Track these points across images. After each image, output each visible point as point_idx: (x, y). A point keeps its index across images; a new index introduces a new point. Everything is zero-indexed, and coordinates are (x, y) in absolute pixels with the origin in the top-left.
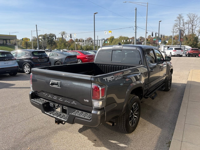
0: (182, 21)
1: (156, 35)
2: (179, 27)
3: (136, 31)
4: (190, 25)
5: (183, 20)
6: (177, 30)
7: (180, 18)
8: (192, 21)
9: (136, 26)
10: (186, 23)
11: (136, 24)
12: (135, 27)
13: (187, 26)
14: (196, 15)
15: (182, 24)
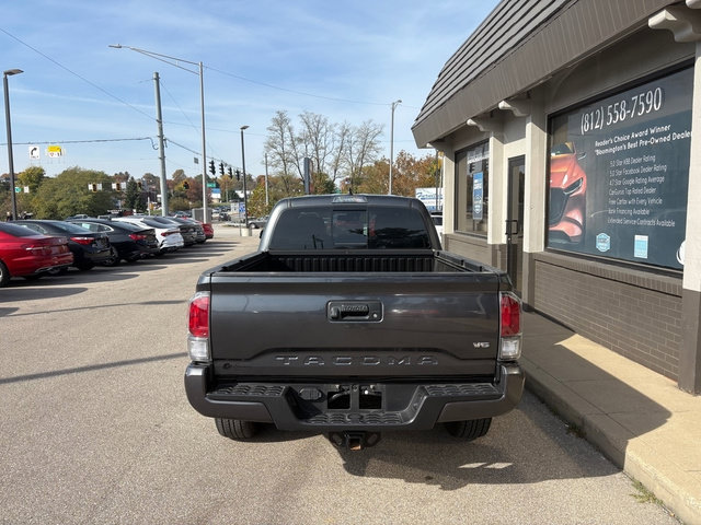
0: (288, 133)
1: (222, 169)
2: (279, 149)
3: (163, 153)
4: (311, 147)
5: (290, 129)
6: (278, 157)
7: (281, 121)
8: (313, 136)
9: (161, 136)
10: (300, 140)
11: (161, 129)
12: (158, 140)
13: (300, 147)
14: (322, 119)
15: (288, 142)
